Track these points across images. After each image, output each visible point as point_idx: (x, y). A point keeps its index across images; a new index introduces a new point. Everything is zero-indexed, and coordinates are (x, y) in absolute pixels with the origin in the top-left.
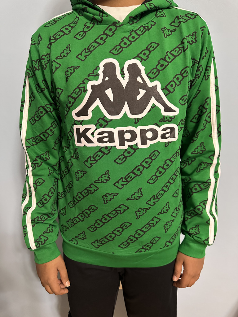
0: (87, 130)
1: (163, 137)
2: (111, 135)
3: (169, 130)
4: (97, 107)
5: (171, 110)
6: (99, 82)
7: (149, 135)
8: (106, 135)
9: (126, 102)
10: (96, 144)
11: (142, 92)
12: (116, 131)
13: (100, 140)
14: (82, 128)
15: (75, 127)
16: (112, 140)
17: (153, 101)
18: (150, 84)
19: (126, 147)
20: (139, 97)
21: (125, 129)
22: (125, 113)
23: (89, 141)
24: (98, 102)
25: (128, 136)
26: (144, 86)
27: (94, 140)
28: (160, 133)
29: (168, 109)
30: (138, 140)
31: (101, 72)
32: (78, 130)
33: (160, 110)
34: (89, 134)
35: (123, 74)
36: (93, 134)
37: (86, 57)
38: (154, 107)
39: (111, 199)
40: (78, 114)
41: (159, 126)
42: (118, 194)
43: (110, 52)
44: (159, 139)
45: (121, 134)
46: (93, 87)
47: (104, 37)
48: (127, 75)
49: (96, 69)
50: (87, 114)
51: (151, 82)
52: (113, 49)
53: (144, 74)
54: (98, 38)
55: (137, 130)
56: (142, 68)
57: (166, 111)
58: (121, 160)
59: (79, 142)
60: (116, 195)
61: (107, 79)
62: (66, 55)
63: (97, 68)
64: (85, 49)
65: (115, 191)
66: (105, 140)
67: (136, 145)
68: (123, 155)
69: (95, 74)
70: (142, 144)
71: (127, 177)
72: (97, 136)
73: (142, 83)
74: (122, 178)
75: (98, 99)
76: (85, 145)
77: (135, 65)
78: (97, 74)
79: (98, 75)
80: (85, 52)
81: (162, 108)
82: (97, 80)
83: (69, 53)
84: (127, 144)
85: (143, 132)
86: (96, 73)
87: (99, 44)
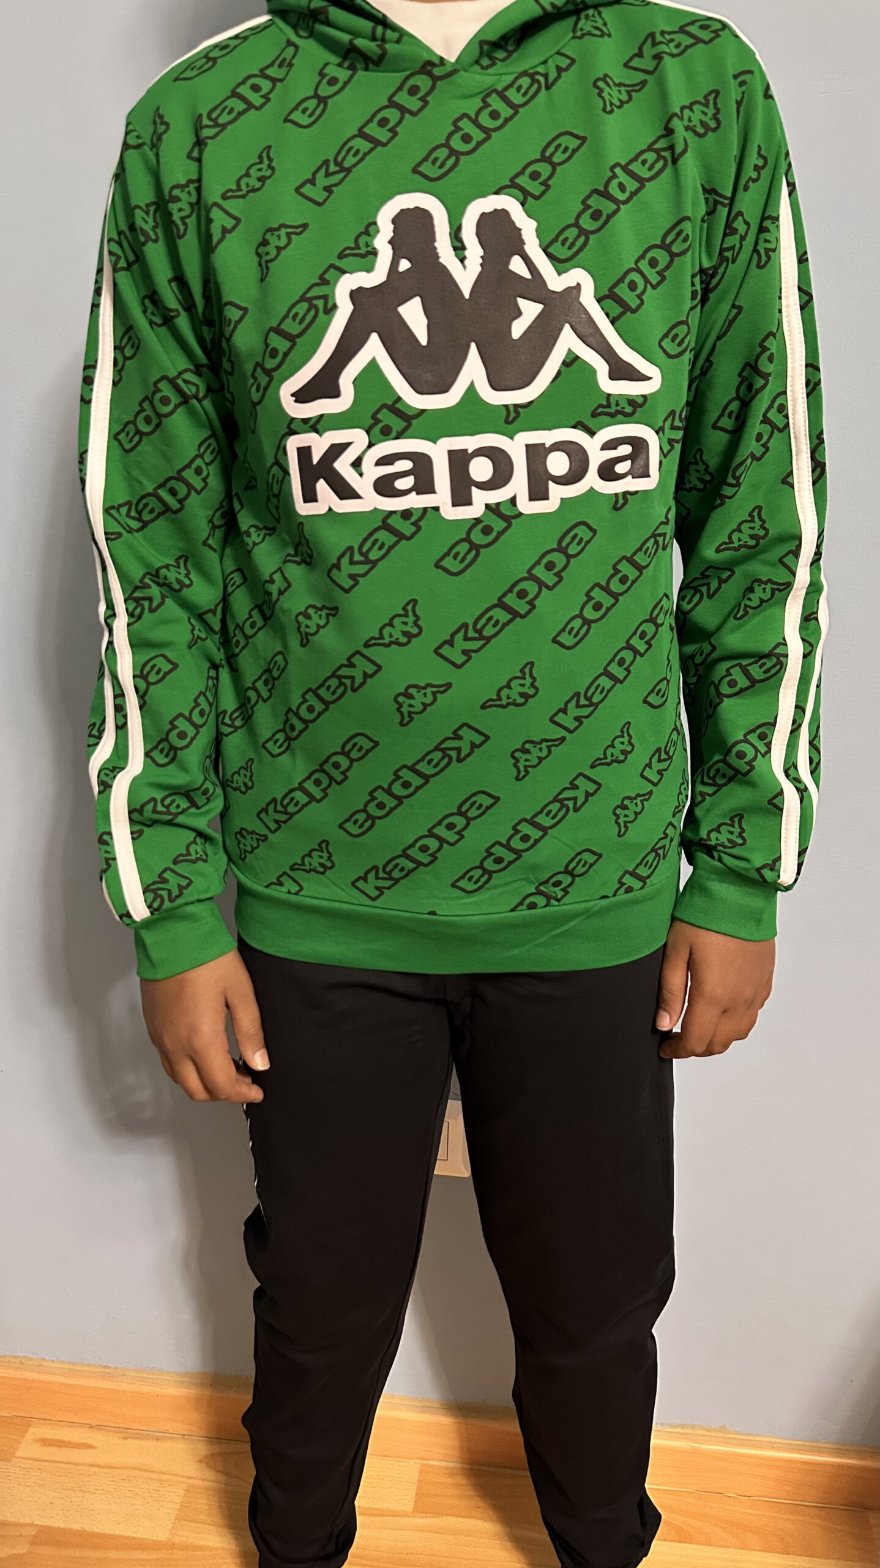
0: (337, 450)
1: (607, 472)
2: (422, 467)
3: (625, 450)
4: (373, 364)
5: (634, 375)
6: (377, 277)
7: (558, 464)
8: (405, 465)
9: (473, 345)
10: (370, 501)
11: (530, 310)
12: (438, 452)
13: (384, 486)
14: (319, 444)
15: (293, 444)
16: (425, 485)
17: (568, 341)
18: (556, 282)
19: (475, 510)
20: (518, 329)
21: (470, 443)
22: (471, 389)
23: (344, 491)
24: (374, 348)
25: (482, 470)
26: (535, 288)
27: (363, 485)
28: (597, 457)
29: (621, 371)
30: (519, 485)
31: (382, 242)
32: (304, 453)
33: (593, 372)
34: (343, 465)
35: (459, 247)
36: (357, 464)
37: (328, 189)
38: (572, 360)
39: (425, 706)
40: (302, 396)
41: (592, 433)
42: (449, 686)
43: (415, 171)
44: (591, 480)
45: (459, 461)
46: (356, 295)
47: (393, 115)
48: (474, 251)
49: (366, 233)
50: (335, 393)
51: (559, 274)
52: (425, 159)
53: (533, 247)
54: (370, 120)
55: (516, 447)
56: (528, 227)
57: (612, 377)
58: (459, 558)
59: (310, 496)
60: (444, 692)
61: (404, 265)
62: (258, 185)
63: (370, 229)
64: (326, 162)
65: (440, 673)
66: (402, 484)
67: (513, 501)
68: (467, 539)
69: (363, 250)
70: (531, 499)
71: (483, 621)
72: (373, 472)
73: (528, 276)
74: (465, 626)
75: (374, 336)
76: (330, 509)
77: (501, 215)
78: (369, 249)
79: (374, 253)
80: (327, 175)
81: (602, 368)
82: (369, 269)
83: (269, 177)
84: (481, 499)
85: (536, 454)
86: (367, 245)
87: (376, 143)
